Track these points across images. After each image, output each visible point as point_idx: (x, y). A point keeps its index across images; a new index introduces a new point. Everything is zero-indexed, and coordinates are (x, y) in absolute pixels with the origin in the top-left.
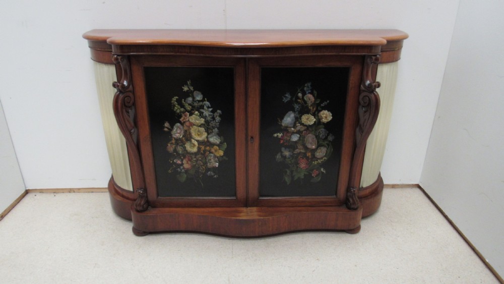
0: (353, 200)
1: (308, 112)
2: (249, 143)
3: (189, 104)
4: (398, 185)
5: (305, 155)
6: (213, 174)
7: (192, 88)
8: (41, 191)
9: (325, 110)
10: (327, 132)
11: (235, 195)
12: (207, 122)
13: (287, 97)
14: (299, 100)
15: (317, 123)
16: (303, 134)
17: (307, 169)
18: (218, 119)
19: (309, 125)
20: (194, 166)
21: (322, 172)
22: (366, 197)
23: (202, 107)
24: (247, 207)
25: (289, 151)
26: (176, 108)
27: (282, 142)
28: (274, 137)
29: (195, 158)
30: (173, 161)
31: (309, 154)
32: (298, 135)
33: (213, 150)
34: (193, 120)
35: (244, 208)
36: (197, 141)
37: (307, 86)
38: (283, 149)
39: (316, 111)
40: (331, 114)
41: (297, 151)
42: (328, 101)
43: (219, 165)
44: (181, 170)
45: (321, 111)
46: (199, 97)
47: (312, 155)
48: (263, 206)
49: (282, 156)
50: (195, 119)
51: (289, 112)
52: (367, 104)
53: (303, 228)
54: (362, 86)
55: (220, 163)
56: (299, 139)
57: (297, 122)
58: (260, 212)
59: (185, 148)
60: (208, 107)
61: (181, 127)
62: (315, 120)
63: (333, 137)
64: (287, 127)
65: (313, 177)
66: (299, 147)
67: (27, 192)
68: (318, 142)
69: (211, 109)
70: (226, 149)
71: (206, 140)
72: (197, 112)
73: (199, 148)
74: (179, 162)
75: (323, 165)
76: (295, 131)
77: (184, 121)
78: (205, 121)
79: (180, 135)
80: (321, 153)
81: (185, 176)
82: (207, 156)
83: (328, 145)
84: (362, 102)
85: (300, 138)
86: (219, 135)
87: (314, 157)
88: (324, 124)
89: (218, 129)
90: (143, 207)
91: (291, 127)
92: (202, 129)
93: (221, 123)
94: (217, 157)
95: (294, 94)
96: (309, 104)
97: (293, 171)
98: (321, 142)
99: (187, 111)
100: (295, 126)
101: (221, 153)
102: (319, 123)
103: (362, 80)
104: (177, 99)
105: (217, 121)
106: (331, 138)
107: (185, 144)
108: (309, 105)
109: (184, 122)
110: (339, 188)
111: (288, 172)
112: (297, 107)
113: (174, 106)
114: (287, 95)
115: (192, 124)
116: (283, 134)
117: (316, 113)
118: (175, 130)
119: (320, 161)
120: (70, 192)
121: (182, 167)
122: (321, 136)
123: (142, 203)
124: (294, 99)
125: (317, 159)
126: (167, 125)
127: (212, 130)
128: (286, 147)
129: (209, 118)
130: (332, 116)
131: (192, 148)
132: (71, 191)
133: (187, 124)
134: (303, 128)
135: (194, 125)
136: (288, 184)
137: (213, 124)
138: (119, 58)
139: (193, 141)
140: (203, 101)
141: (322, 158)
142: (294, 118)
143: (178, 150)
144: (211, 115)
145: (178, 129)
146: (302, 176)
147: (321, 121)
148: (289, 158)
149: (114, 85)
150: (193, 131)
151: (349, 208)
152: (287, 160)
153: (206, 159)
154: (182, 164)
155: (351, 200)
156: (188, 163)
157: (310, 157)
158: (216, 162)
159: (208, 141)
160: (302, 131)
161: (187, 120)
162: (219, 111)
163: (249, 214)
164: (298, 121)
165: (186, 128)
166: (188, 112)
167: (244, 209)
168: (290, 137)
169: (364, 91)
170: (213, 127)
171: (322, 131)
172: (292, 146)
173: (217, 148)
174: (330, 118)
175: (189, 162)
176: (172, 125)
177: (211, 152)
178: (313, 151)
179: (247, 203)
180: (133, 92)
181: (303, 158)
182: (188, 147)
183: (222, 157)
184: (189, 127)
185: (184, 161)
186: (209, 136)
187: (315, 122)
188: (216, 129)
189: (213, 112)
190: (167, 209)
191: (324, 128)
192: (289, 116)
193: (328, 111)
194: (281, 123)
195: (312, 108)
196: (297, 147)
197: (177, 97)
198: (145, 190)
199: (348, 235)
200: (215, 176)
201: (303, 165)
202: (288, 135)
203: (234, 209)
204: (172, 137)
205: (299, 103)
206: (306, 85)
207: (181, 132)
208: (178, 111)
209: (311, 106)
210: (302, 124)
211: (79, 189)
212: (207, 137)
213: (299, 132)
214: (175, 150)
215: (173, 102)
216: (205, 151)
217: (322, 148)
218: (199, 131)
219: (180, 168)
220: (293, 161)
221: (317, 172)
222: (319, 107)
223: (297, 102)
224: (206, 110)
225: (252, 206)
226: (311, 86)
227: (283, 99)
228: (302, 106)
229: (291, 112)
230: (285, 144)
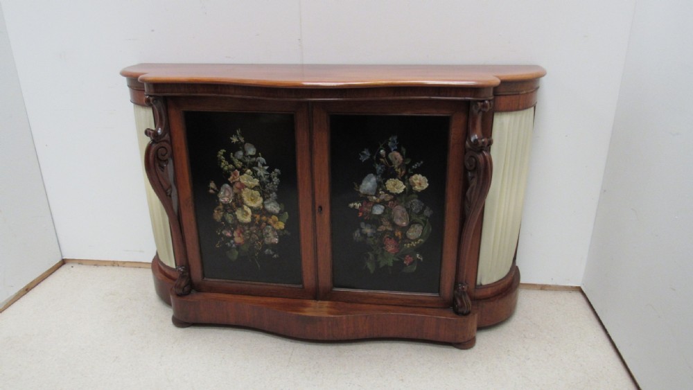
0: (462, 301)
1: (394, 176)
2: (317, 215)
3: (240, 160)
4: (550, 286)
5: (392, 234)
6: (271, 253)
7: (242, 140)
8: (81, 262)
9: (418, 174)
10: (423, 204)
11: (301, 282)
12: (262, 184)
13: (366, 155)
14: (382, 160)
15: (407, 191)
16: (389, 205)
17: (396, 254)
18: (276, 180)
19: (397, 194)
20: (247, 241)
21: (418, 259)
22: (487, 299)
23: (255, 164)
24: (318, 300)
25: (371, 228)
26: (223, 164)
27: (361, 214)
28: (350, 208)
29: (249, 230)
30: (221, 233)
31: (398, 234)
32: (383, 207)
33: (270, 221)
34: (244, 180)
35: (313, 301)
36: (251, 208)
37: (392, 141)
38: (362, 225)
39: (405, 175)
40: (427, 180)
41: (382, 228)
42: (422, 162)
43: (279, 242)
44: (232, 245)
45: (413, 175)
46: (251, 151)
47: (402, 234)
48: (337, 300)
49: (362, 234)
50: (247, 179)
51: (369, 175)
52: (472, 168)
53: (391, 335)
54: (467, 143)
55: (280, 238)
56: (384, 213)
57: (381, 189)
58: (331, 307)
59: (235, 216)
60: (264, 165)
61: (230, 189)
62: (404, 187)
63: (431, 211)
64: (367, 195)
65: (406, 265)
66: (384, 223)
67: (63, 262)
68: (410, 217)
69: (266, 168)
70: (287, 220)
71: (261, 207)
72: (249, 171)
73: (253, 218)
74: (229, 234)
75: (418, 249)
76: (378, 200)
77: (234, 181)
78: (260, 183)
79: (230, 200)
80: (415, 233)
81: (237, 253)
82: (264, 228)
83: (425, 222)
84: (468, 165)
85: (384, 210)
86: (279, 201)
87: (405, 237)
88: (417, 193)
89: (277, 193)
90: (183, 290)
91: (371, 196)
92: (257, 193)
93: (280, 186)
94: (277, 231)
95: (374, 150)
96: (396, 164)
97: (377, 255)
98: (414, 218)
99: (236, 168)
100: (377, 194)
101: (281, 225)
102: (409, 191)
103: (467, 135)
104: (224, 153)
105: (275, 183)
106: (427, 213)
107: (235, 212)
108: (396, 166)
109: (234, 183)
110: (442, 283)
111: (371, 256)
112: (380, 168)
113: (221, 161)
114: (365, 152)
115: (243, 186)
116: (362, 203)
117: (406, 177)
118: (222, 193)
119: (414, 244)
120: (113, 266)
121: (232, 241)
122: (414, 209)
123: (183, 284)
124: (375, 157)
125: (410, 241)
126: (212, 185)
127: (269, 194)
128: (367, 222)
129: (264, 179)
130: (428, 182)
131: (244, 217)
132: (114, 264)
133: (238, 185)
135: (246, 187)
136: (372, 272)
137: (269, 186)
138: (151, 98)
139: (245, 207)
140: (256, 156)
141: (416, 240)
142: (376, 184)
143: (226, 218)
144: (267, 175)
145: (227, 191)
146: (391, 264)
147: (413, 188)
148: (371, 237)
149: (147, 133)
150: (246, 194)
151: (457, 313)
152: (369, 239)
153: (262, 232)
154: (233, 237)
155: (459, 302)
156: (239, 236)
157: (400, 237)
158: (275, 236)
159: (264, 209)
160: (388, 202)
161: (237, 180)
162: (277, 170)
163: (318, 309)
164: (381, 187)
165: (236, 191)
166: (238, 170)
167: (313, 303)
168: (372, 208)
169: (470, 149)
170: (269, 190)
171: (416, 204)
172: (375, 221)
173: (276, 218)
174: (425, 185)
175: (241, 235)
176: (219, 186)
177: (268, 224)
178: (404, 230)
179: (317, 295)
180: (171, 142)
181: (390, 239)
182: (239, 214)
183: (283, 230)
184: (240, 189)
185: (235, 234)
186: (265, 202)
187: (405, 189)
188: (274, 193)
189: (270, 170)
190: (214, 295)
191: (419, 199)
192: (369, 180)
193: (423, 176)
194: (359, 189)
195: (399, 170)
196: (382, 222)
197: (224, 151)
198: (187, 268)
199: (455, 351)
200: (275, 256)
201: (391, 247)
202: (369, 205)
203: (299, 301)
204: (219, 202)
205: (382, 164)
206: (390, 139)
207: (229, 195)
208: (226, 168)
209: (398, 167)
210: (387, 192)
211: (124, 262)
212: (263, 204)
214: (223, 219)
215: (219, 156)
216: (260, 222)
217: (416, 226)
218: (252, 195)
219: (229, 242)
220: (376, 241)
221: (411, 259)
222: (409, 170)
223: (379, 162)
224: (260, 168)
225: (323, 299)
226: (397, 140)
227: (360, 157)
228: (387, 167)
229: (372, 174)
230: (366, 218)
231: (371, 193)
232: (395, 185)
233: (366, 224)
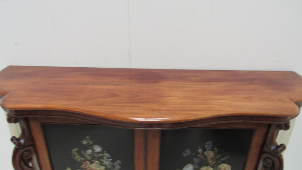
1: (207, 165)
3: (89, 155)
7: (91, 142)
9: (225, 163)
13: (187, 152)
14: (199, 155)
18: (118, 167)
23: (102, 157)
26: (76, 158)
34: (93, 167)
39: (215, 164)
40: (230, 167)
42: (228, 157)
46: (98, 149)
50: (96, 166)
51: (188, 165)
54: (266, 148)
60: (108, 158)
69: (111, 160)
72: (97, 162)
77: (86, 167)
78: (106, 169)
95: (194, 150)
99: (87, 160)
104: (77, 150)
105: (117, 169)
108: (209, 159)
112: (197, 161)
113: (75, 156)
114: (187, 151)
117: (216, 166)
124: (194, 154)
126: (69, 169)
129: (109, 166)
130: (232, 168)
133: (89, 169)
138: (13, 118)
140: (102, 152)
142: (193, 169)
144: (111, 164)
149: (13, 139)
161: (88, 167)
162: (119, 161)
166: (89, 161)
169: (267, 153)
180: (33, 144)
189: (113, 161)
192: (188, 168)
193: (228, 164)
195: (211, 161)
197: (77, 149)
205: (199, 158)
206: (207, 143)
208: (79, 160)
209: (211, 160)
215: (73, 152)
222: (219, 162)
223: (196, 157)
224: (106, 160)
226: (212, 144)
227: (183, 154)
228: (202, 160)
229: (191, 164)
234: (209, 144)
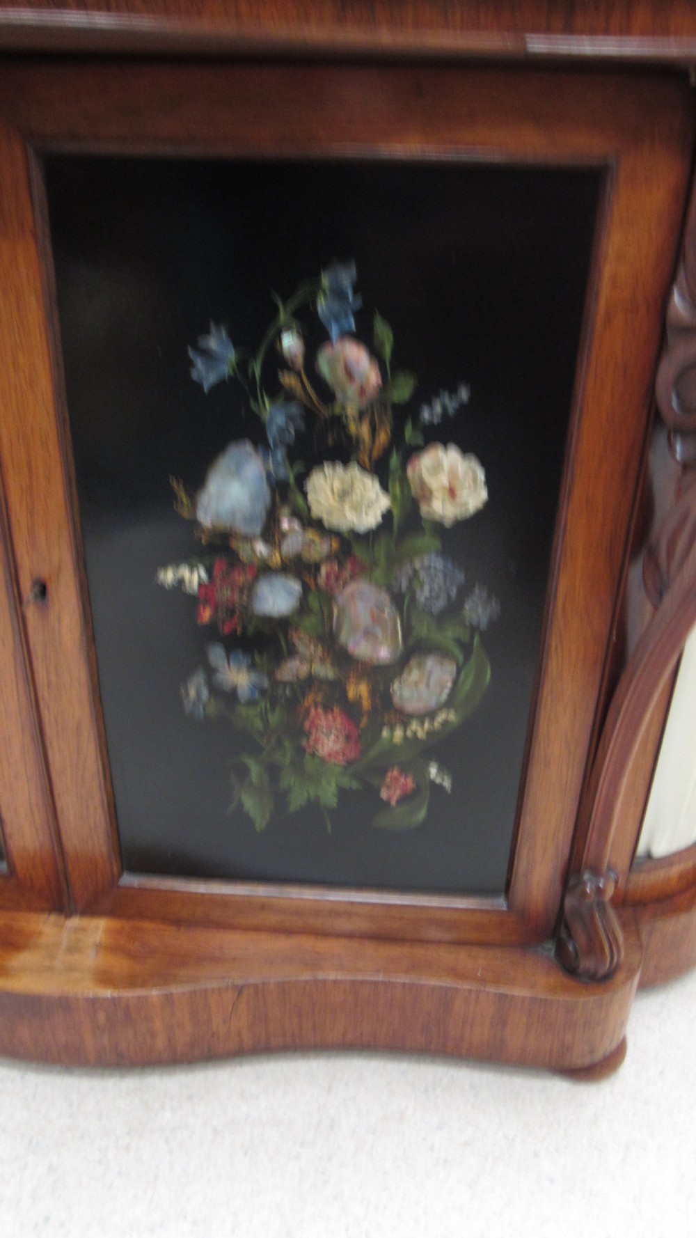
0: (593, 932)
1: (343, 452)
2: (31, 613)
5: (335, 695)
9: (445, 445)
10: (461, 577)
11: (2, 855)
13: (217, 357)
14: (288, 380)
15: (396, 519)
16: (322, 579)
17: (349, 763)
19: (353, 531)
21: (432, 783)
24: (69, 915)
25: (252, 666)
27: (206, 613)
28: (161, 587)
31: (359, 690)
32: (295, 585)
35: (53, 918)
37: (334, 291)
38: (216, 655)
39: (388, 448)
40: (481, 475)
42: (463, 393)
45: (421, 448)
47: (372, 693)
48: (141, 915)
49: (215, 689)
51: (235, 448)
54: (676, 299)
56: (303, 607)
57: (285, 511)
62: (384, 502)
63: (494, 604)
64: (228, 534)
65: (387, 804)
66: (301, 648)
68: (408, 629)
75: (438, 748)
76: (276, 559)
80: (426, 687)
83: (466, 648)
84: (671, 404)
85: (303, 598)
87: (385, 707)
88: (438, 527)
91: (249, 537)
95: (253, 335)
96: (350, 402)
97: (279, 767)
98: (423, 629)
100: (271, 532)
102: (407, 521)
106: (478, 610)
108: (351, 411)
110: (521, 866)
111: (255, 771)
114: (212, 343)
116: (209, 571)
117: (394, 461)
119: (419, 730)
122: (423, 595)
124: (257, 368)
125: (405, 718)
128: (234, 645)
130: (488, 484)
134: (320, 548)
136: (260, 823)
141: (431, 715)
142: (266, 486)
146: (328, 794)
147: (424, 509)
148: (252, 703)
151: (568, 967)
152: (243, 711)
155: (581, 937)
157: (366, 704)
160: (317, 564)
163: (62, 961)
164: (285, 501)
168: (249, 590)
171: (429, 571)
172: (266, 640)
174: (474, 497)
178: (382, 676)
179: (62, 897)
181: (327, 708)
187: (387, 516)
191: (445, 553)
192: (237, 471)
193: (465, 450)
194: (192, 507)
195: (365, 430)
199: (559, 1087)
201: (329, 740)
202: (240, 578)
203: (2, 921)
205: (290, 397)
206: (325, 280)
209: (361, 415)
210: (315, 524)
213: (299, 567)
217: (431, 662)
220: (274, 719)
221: (409, 782)
222: (408, 432)
223: (274, 389)
225: (90, 910)
226: (357, 285)
227: (190, 363)
228: (309, 415)
229: (248, 447)
230: (226, 629)
231: (241, 527)
232: (344, 495)
233: (229, 651)
234: (339, 294)
